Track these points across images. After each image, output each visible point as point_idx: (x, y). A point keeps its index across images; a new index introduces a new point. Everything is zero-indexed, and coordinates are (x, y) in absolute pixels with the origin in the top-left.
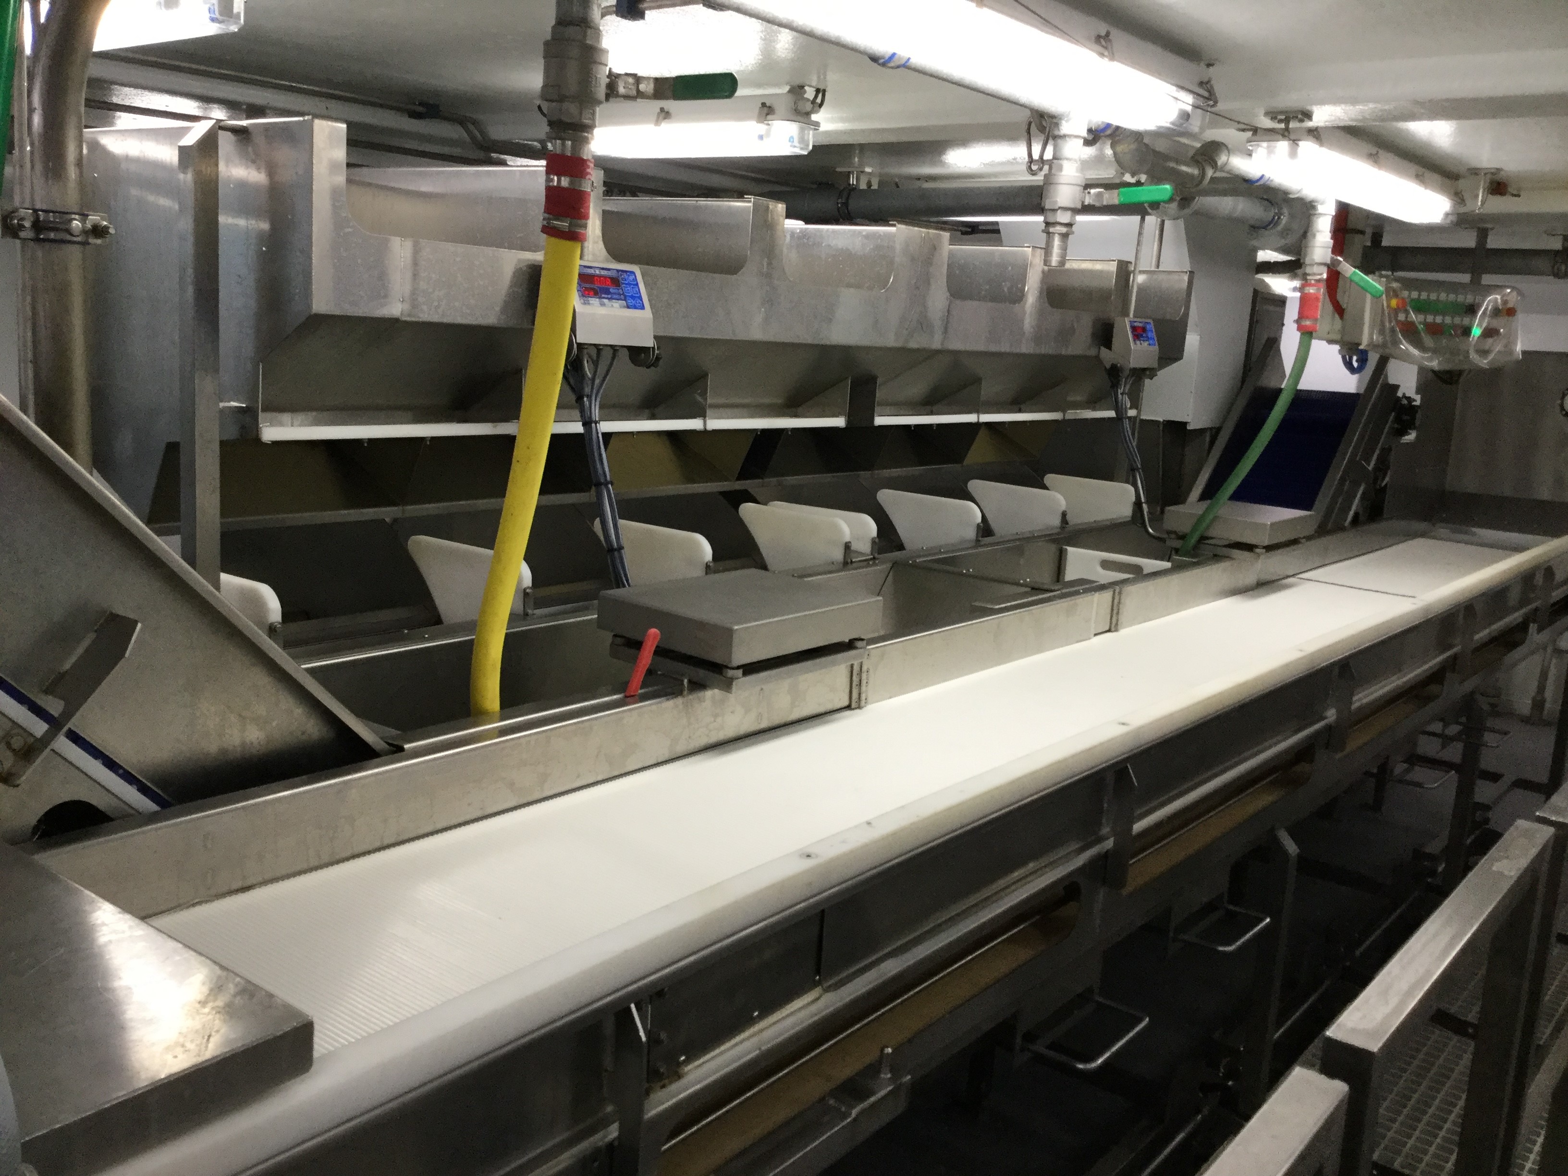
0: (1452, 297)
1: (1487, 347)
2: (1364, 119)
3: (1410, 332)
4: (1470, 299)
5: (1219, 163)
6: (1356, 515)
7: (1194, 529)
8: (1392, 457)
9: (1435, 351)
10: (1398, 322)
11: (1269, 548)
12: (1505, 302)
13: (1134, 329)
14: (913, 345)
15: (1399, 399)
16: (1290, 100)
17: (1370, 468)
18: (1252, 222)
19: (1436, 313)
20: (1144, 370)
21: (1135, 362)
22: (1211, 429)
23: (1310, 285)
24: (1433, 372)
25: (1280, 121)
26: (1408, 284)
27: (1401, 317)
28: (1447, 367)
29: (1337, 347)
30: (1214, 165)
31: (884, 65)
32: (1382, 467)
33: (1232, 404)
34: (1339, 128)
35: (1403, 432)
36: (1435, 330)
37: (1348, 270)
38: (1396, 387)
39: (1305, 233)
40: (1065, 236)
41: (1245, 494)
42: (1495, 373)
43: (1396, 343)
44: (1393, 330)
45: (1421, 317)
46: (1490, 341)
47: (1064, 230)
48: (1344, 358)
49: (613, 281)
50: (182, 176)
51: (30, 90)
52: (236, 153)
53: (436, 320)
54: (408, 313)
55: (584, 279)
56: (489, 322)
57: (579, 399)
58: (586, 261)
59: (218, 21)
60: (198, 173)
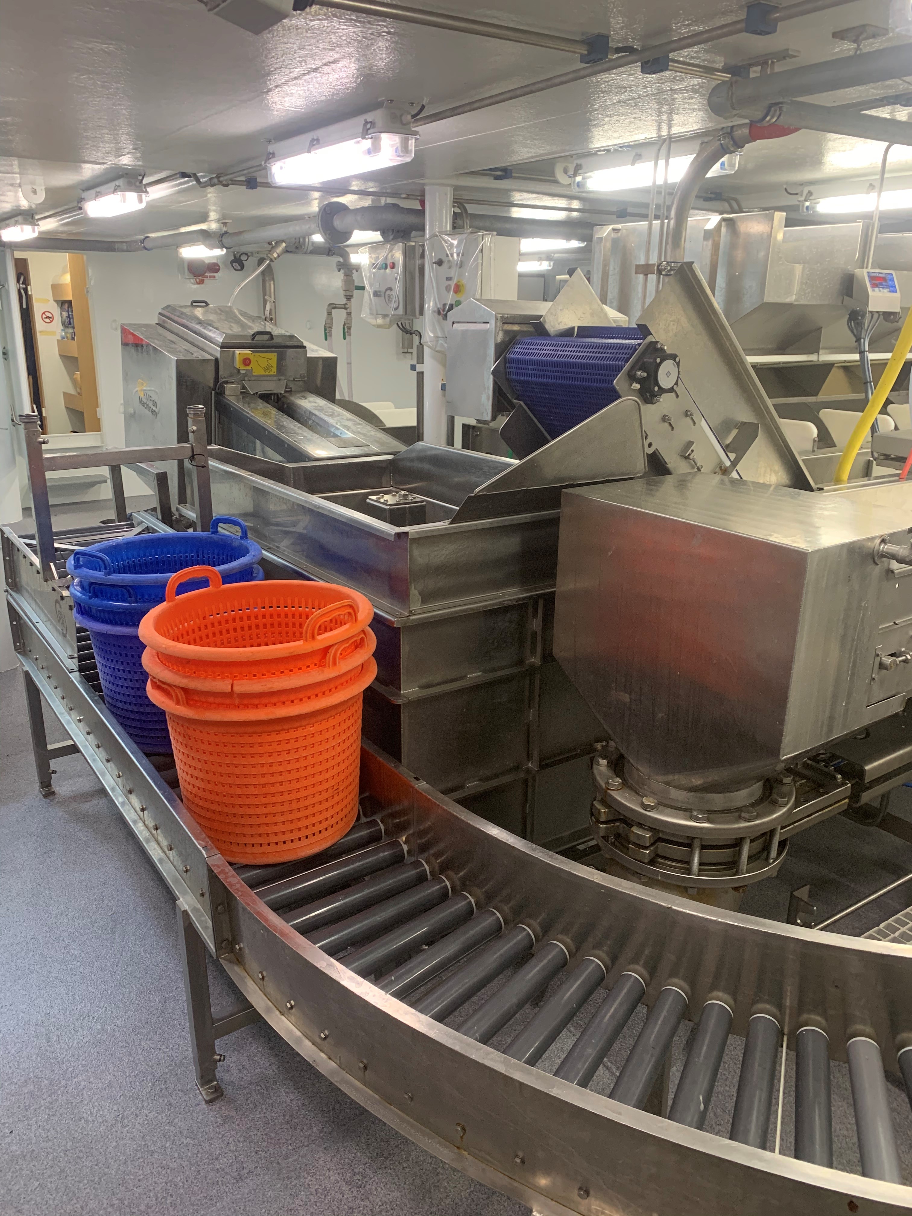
49: (884, 279)
50: (705, 243)
51: (669, 208)
52: (727, 232)
53: (806, 303)
54: (796, 300)
55: (871, 278)
56: (826, 302)
57: (858, 340)
58: (869, 270)
59: (725, 169)
60: (714, 241)
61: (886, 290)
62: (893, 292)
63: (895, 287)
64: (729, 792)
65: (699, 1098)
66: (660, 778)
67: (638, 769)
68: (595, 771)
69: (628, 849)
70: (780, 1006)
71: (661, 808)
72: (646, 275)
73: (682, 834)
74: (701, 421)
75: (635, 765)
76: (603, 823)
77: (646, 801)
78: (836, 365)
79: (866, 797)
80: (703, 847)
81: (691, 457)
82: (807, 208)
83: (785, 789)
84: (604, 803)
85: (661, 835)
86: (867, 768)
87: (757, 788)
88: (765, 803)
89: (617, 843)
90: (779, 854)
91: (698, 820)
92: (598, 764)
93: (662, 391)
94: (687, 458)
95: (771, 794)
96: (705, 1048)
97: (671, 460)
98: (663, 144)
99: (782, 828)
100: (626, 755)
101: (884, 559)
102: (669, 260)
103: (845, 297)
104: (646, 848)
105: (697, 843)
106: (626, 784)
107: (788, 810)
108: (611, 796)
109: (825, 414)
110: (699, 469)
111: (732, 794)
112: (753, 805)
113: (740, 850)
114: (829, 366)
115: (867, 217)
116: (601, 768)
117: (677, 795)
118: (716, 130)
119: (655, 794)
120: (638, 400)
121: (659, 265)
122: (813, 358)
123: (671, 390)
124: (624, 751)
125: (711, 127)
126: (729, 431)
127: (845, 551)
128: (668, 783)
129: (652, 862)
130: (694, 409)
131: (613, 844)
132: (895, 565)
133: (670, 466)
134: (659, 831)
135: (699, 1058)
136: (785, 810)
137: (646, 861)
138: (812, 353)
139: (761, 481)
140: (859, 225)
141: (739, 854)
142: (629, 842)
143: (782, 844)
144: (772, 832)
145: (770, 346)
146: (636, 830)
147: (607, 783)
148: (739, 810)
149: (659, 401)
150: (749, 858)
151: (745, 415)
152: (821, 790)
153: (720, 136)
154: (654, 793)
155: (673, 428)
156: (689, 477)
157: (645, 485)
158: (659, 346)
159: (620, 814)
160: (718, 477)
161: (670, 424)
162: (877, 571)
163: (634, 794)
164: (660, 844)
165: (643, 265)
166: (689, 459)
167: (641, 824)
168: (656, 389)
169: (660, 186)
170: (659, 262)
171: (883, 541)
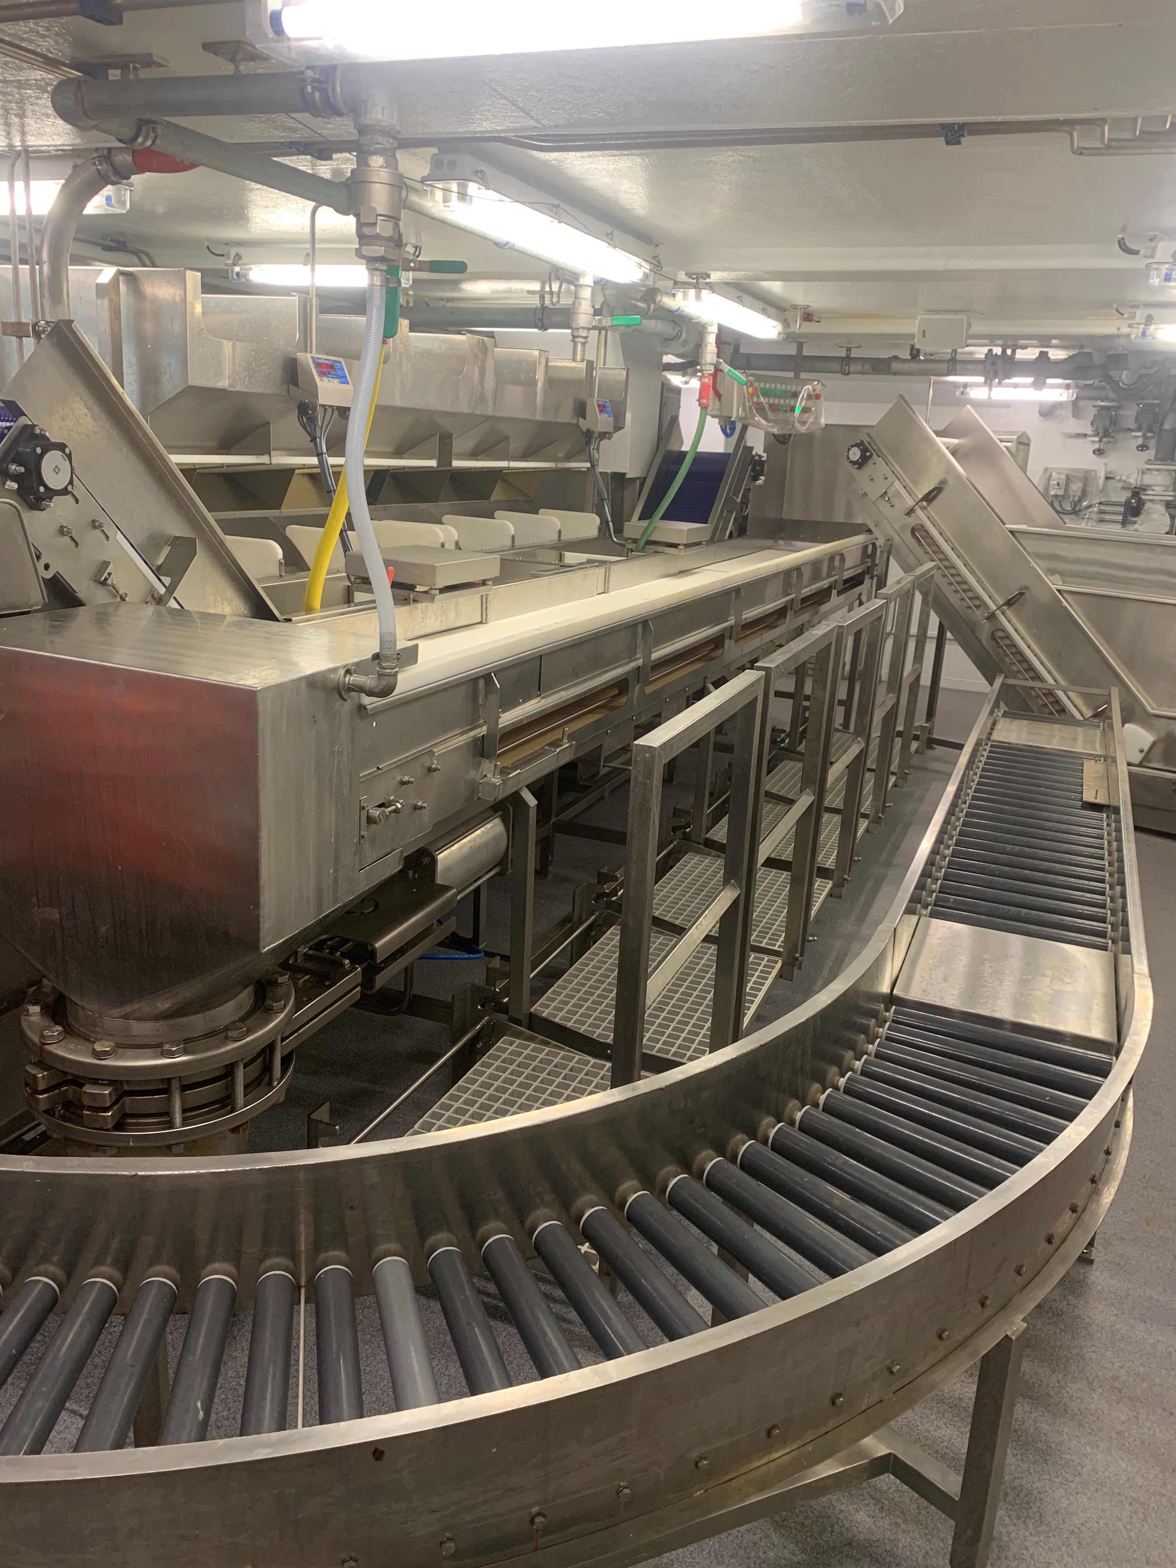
0: (784, 387)
1: (804, 420)
2: (739, 279)
3: (760, 408)
4: (794, 388)
5: (657, 300)
6: (731, 533)
7: (642, 536)
8: (751, 496)
9: (775, 422)
10: (753, 403)
11: (687, 546)
12: (814, 390)
13: (599, 406)
14: (478, 412)
15: (753, 457)
16: (700, 268)
17: (739, 501)
18: (665, 336)
19: (775, 397)
20: (605, 433)
21: (600, 428)
22: (640, 478)
23: (705, 377)
24: (774, 435)
25: (693, 279)
26: (759, 378)
27: (755, 399)
28: (781, 432)
29: (717, 420)
30: (654, 302)
31: (501, 247)
32: (745, 502)
33: (653, 460)
34: (727, 283)
35: (756, 478)
36: (774, 408)
37: (726, 368)
38: (752, 448)
39: (700, 345)
40: (584, 344)
41: (668, 516)
42: (810, 436)
43: (753, 418)
44: (750, 408)
45: (767, 399)
46: (806, 415)
47: (584, 340)
48: (721, 427)
49: (331, 367)
50: (99, 301)
51: (39, 251)
52: (128, 289)
53: (243, 390)
54: (230, 386)
55: (318, 365)
56: (268, 391)
57: (313, 440)
58: (314, 354)
59: (112, 206)
60: (111, 300)
61: (336, 381)
62: (344, 383)
63: (346, 377)
64: (209, 1009)
65: (197, 1406)
66: (116, 1012)
67: (83, 1008)
68: (24, 1025)
69: (82, 1116)
70: (293, 1255)
71: (120, 1051)
72: (20, 337)
73: (152, 1078)
74: (116, 535)
75: (79, 1002)
76: (43, 1092)
77: (98, 1047)
78: (297, 471)
79: (381, 980)
80: (184, 1088)
81: (109, 582)
82: (238, 274)
83: (281, 991)
84: (41, 1064)
85: (126, 1088)
86: (377, 945)
87: (246, 997)
88: (258, 1013)
89: (67, 1114)
90: (284, 1072)
91: (171, 1054)
92: (28, 1013)
93: (52, 493)
94: (104, 583)
95: (264, 999)
96: (201, 1340)
97: (81, 586)
98: (17, 159)
99: (283, 1040)
100: (65, 993)
101: (353, 694)
102: (49, 320)
103: (290, 386)
104: (106, 1110)
105: (175, 1085)
106: (69, 1031)
107: (286, 1015)
108: (50, 1053)
109: (294, 532)
110: (123, 599)
111: (213, 1012)
112: (243, 1019)
113: (233, 1080)
114: (288, 473)
115: (304, 292)
116: (33, 1019)
117: (142, 1029)
118: (86, 150)
119: (112, 1035)
120: (16, 504)
121: (35, 325)
122: (264, 459)
123: (64, 492)
124: (61, 988)
125: (79, 145)
126: (159, 549)
127: (303, 686)
128: (126, 1017)
129: (120, 1126)
130: (102, 518)
131: (63, 1118)
132: (367, 700)
133: (80, 595)
134: (121, 1082)
135: (194, 1355)
136: (282, 1016)
137: (110, 1126)
138: (263, 454)
139: (212, 612)
140: (295, 299)
141: (231, 1087)
142: (83, 1107)
143: (286, 1061)
144: (270, 1048)
145: (209, 444)
146: (89, 1089)
147: (42, 1036)
148: (226, 1029)
149: (49, 506)
150: (246, 1087)
151: (177, 528)
152: (327, 983)
153: (94, 158)
154: (109, 1035)
155: (77, 544)
156: (111, 610)
157: (48, 621)
158: (38, 431)
159: (66, 1073)
160: (150, 609)
161: (72, 538)
162: (346, 708)
163: (82, 1042)
164: (127, 1100)
165: (13, 324)
166: (107, 585)
167: (97, 1079)
168: (42, 489)
169: (21, 218)
170: (35, 320)
171: (348, 672)
